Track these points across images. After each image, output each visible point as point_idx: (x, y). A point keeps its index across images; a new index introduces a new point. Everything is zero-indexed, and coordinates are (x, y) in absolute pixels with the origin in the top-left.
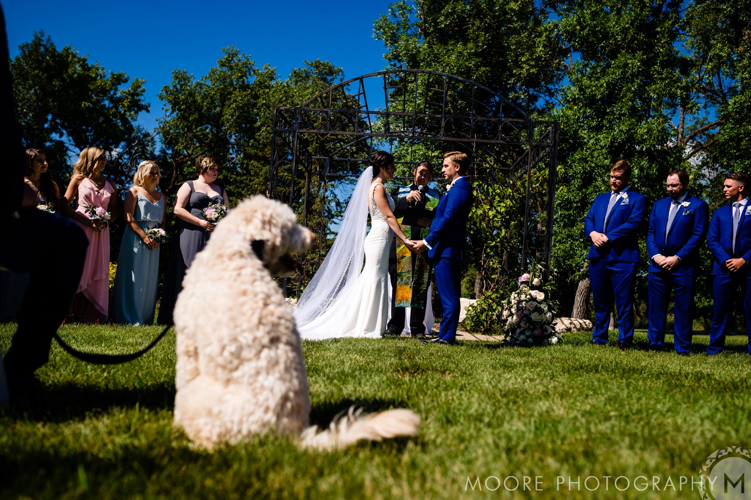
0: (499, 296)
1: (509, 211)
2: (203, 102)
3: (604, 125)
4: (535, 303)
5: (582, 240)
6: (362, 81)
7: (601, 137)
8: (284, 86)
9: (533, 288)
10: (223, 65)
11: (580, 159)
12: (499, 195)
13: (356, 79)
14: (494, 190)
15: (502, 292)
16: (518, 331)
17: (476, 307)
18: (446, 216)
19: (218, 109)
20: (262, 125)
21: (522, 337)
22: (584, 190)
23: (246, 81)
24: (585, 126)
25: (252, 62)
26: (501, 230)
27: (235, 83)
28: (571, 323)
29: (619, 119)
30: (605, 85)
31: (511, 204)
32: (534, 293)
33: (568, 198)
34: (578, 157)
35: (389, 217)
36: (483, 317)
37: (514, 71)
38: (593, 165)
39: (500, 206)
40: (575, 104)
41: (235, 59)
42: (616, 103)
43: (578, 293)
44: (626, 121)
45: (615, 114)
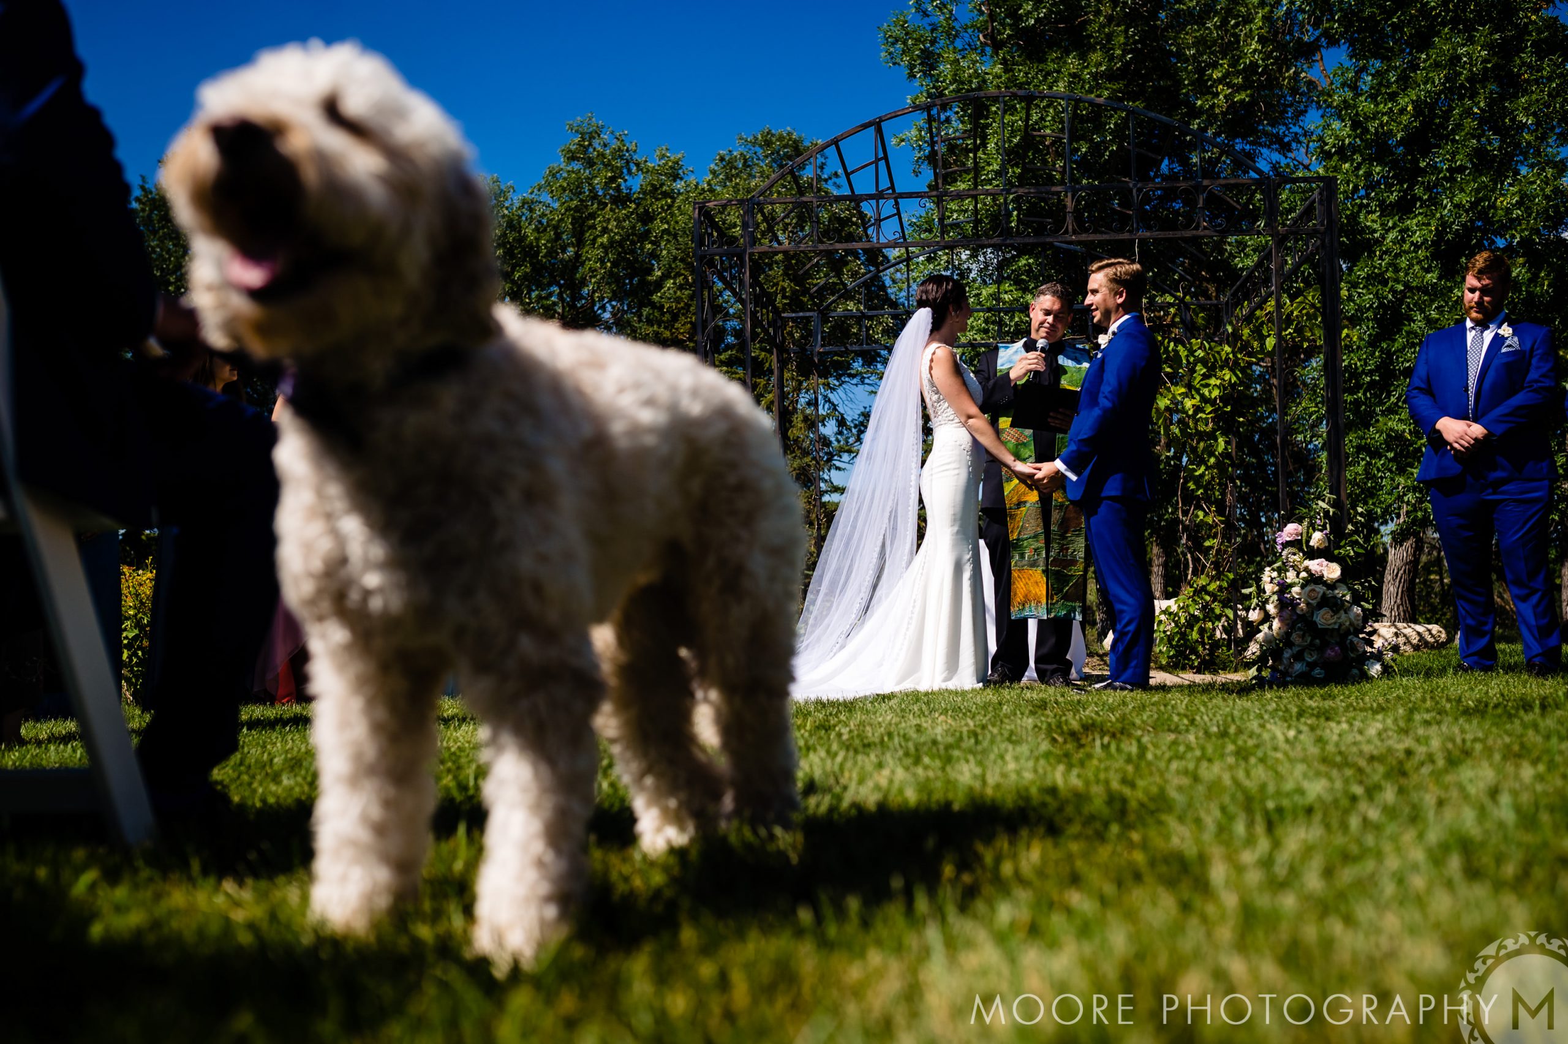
0: (1225, 584)
1: (1231, 395)
2: (537, 239)
3: (1415, 198)
4: (1321, 589)
5: (1390, 455)
6: (879, 131)
7: (1412, 223)
8: (703, 189)
9: (1312, 554)
10: (572, 157)
11: (1368, 277)
12: (1204, 362)
13: (865, 126)
14: (1192, 352)
15: (1231, 576)
16: (1287, 654)
17: (1176, 615)
18: (1104, 402)
19: (571, 251)
20: (665, 277)
21: (1298, 667)
22: (1384, 345)
23: (623, 187)
24: (1373, 204)
25: (632, 147)
26: (1216, 440)
27: (600, 193)
28: (1396, 635)
29: (1451, 179)
30: (1410, 108)
31: (1234, 379)
32: (1316, 565)
33: (1350, 364)
34: (1363, 274)
35: (969, 417)
36: (1195, 635)
37: (1199, 103)
38: (1400, 287)
39: (1207, 385)
40: (1344, 159)
41: (596, 143)
42: (1439, 147)
43: (1388, 577)
44: (1468, 182)
45: (1441, 171)
